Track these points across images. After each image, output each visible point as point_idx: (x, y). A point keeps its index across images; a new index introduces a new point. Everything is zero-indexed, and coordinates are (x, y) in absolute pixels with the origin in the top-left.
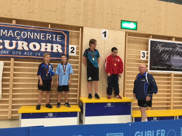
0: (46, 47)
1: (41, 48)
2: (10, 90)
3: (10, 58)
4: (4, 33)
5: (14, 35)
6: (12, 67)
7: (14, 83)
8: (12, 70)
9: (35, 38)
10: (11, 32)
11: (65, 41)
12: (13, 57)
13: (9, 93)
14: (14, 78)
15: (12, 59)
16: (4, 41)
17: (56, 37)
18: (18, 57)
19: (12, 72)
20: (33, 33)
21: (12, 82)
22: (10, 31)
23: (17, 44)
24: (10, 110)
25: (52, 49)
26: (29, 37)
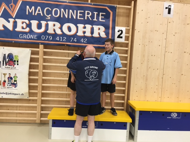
0: (84, 30)
1: (77, 32)
2: (38, 87)
3: (39, 44)
4: (30, 11)
5: (43, 13)
6: (40, 56)
7: (44, 78)
8: (41, 60)
9: (70, 17)
10: (39, 9)
11: (109, 21)
12: (42, 44)
13: (37, 90)
14: (44, 71)
15: (41, 46)
16: (31, 21)
17: (98, 15)
18: (48, 43)
19: (40, 63)
20: (67, 10)
21: (41, 77)
22: (38, 7)
23: (47, 25)
24: (38, 112)
25: (92, 32)
26: (62, 16)
